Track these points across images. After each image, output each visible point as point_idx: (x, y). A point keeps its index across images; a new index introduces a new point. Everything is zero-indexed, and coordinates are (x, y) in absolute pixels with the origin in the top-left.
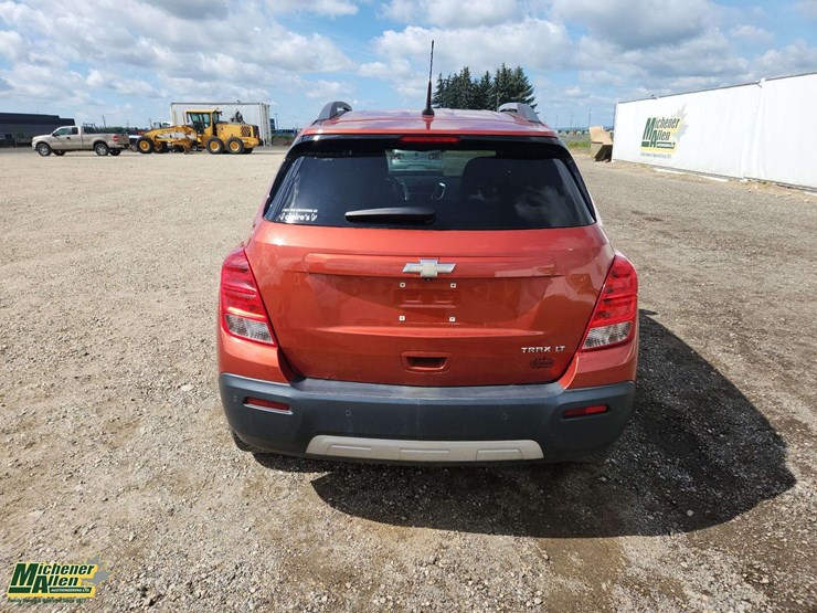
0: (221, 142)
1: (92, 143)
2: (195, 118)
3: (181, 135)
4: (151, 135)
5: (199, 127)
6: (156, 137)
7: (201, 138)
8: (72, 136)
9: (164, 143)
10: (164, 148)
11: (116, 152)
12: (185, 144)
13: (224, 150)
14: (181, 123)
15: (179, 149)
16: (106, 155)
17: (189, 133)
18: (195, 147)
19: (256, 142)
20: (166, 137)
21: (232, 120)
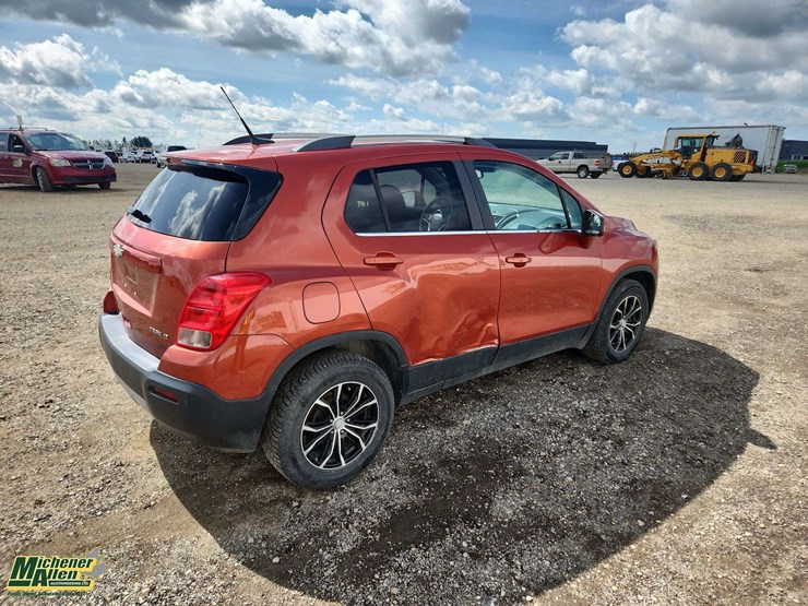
0: (706, 168)
1: (576, 167)
2: (687, 143)
3: (667, 161)
4: (637, 160)
5: (686, 152)
6: (641, 162)
7: (686, 163)
8: (563, 161)
9: (648, 168)
10: (647, 173)
11: (595, 175)
12: (669, 170)
13: (708, 176)
14: (671, 147)
15: (660, 174)
16: (585, 177)
17: (676, 159)
18: (677, 173)
19: (750, 168)
20: (651, 162)
21: (728, 144)
